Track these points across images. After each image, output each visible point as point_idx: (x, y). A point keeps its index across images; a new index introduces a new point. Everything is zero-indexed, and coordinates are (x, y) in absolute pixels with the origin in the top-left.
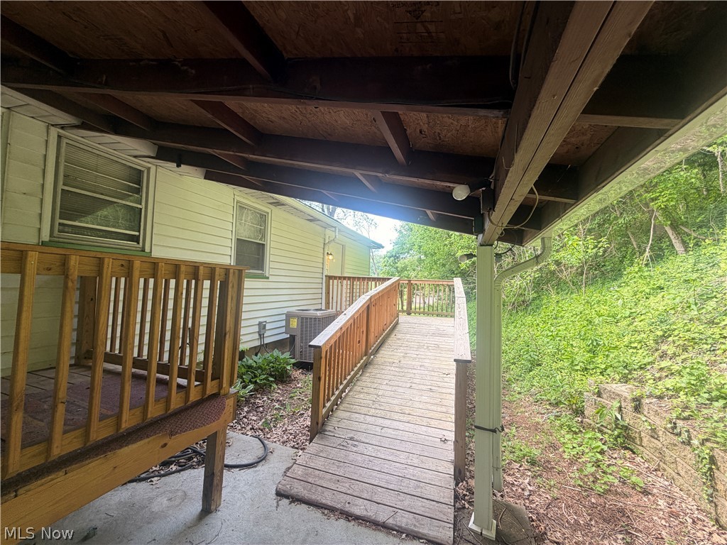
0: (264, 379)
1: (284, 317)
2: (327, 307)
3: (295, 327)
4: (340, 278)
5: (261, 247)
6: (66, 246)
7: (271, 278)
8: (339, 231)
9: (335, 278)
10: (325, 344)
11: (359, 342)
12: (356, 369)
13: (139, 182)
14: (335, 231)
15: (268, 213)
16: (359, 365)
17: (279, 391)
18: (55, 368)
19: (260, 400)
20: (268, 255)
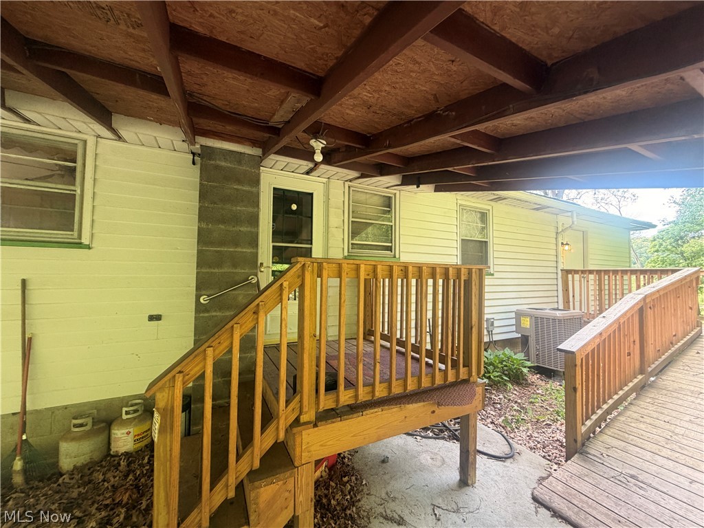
0: (497, 377)
1: (513, 315)
2: (567, 307)
3: (528, 327)
4: (583, 272)
5: (484, 244)
6: (356, 258)
7: (496, 275)
8: (578, 214)
9: (576, 272)
10: (580, 350)
11: (629, 354)
12: (626, 389)
13: (389, 206)
14: (572, 217)
15: (489, 210)
16: (631, 385)
17: (515, 392)
18: (355, 339)
19: (496, 396)
20: (491, 252)
